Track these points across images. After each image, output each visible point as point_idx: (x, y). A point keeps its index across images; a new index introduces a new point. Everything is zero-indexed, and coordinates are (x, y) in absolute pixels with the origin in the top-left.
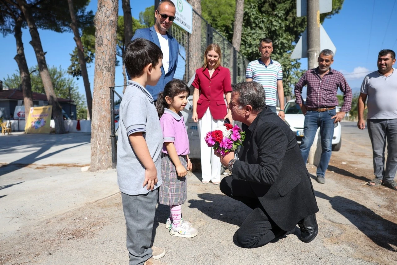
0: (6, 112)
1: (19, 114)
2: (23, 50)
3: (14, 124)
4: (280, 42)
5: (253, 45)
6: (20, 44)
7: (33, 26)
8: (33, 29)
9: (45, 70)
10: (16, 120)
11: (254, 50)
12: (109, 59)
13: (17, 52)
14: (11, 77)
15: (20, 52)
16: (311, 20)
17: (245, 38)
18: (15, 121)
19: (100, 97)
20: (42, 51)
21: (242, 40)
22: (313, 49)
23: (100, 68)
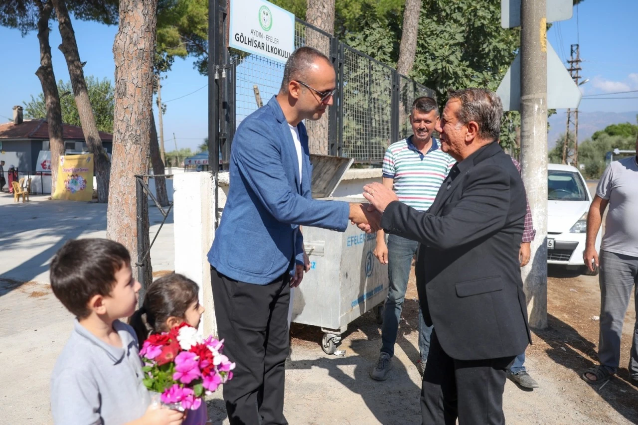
0: (25, 160)
1: (43, 165)
2: (50, 58)
3: (35, 181)
4: (491, 47)
5: (438, 57)
6: (46, 49)
7: (65, 20)
8: (64, 25)
9: (82, 94)
10: (38, 174)
11: (439, 66)
12: (138, 122)
13: (41, 63)
14: (37, 99)
15: (46, 61)
16: (528, 38)
17: (425, 41)
18: (37, 176)
19: (121, 192)
20: (79, 60)
21: (418, 44)
22: (530, 96)
23: (122, 137)
